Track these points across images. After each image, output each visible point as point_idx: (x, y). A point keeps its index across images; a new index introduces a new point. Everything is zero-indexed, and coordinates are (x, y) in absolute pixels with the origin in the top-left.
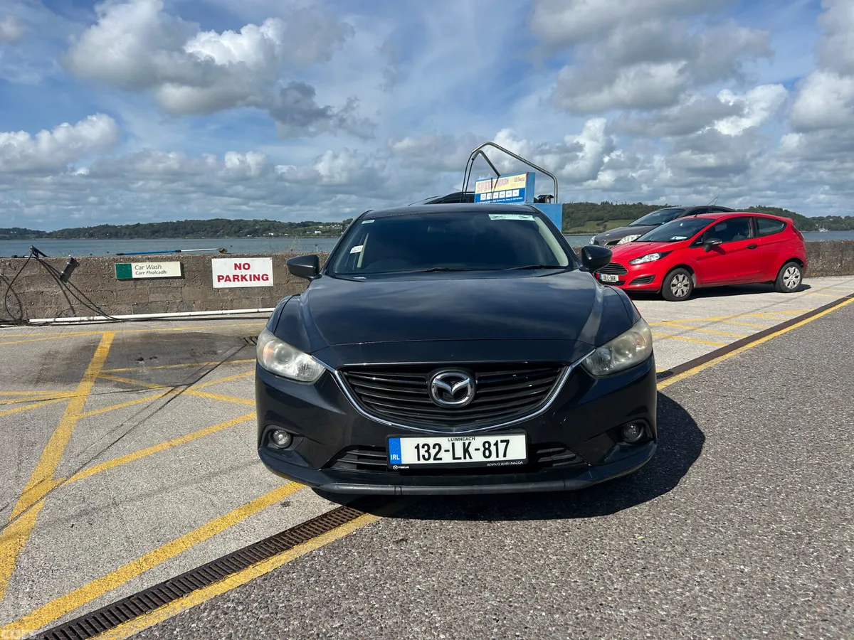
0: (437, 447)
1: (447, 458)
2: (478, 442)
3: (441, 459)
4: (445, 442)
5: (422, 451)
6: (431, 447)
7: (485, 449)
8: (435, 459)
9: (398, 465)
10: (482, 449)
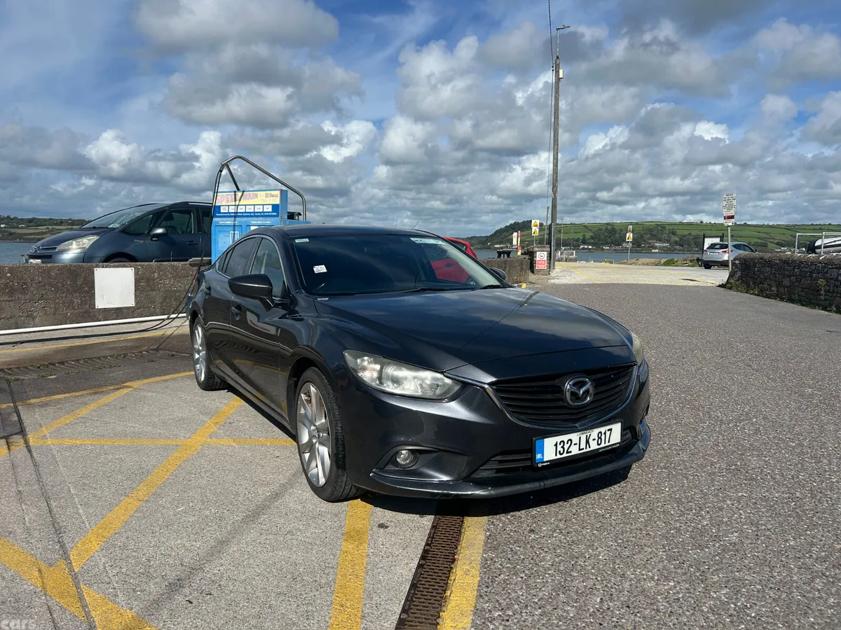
0: (570, 442)
1: (575, 451)
2: (594, 433)
3: (571, 452)
4: (574, 437)
5: (559, 448)
6: (566, 442)
7: (599, 438)
8: (567, 452)
9: (542, 463)
10: (597, 439)
